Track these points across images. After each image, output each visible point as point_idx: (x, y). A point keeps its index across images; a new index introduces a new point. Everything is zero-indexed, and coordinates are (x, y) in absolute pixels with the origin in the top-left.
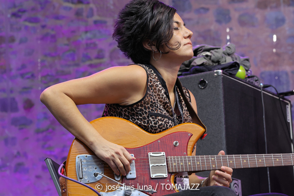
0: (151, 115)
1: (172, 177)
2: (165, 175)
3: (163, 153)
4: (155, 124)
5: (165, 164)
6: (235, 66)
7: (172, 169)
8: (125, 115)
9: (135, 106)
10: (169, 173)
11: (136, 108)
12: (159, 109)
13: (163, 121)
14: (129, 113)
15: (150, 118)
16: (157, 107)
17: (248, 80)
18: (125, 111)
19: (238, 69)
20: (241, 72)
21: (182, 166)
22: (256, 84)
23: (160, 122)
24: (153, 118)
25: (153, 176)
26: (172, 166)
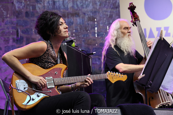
0: (46, 62)
1: (56, 87)
2: (53, 86)
3: (51, 77)
4: (48, 66)
5: (53, 82)
6: (72, 41)
7: (56, 84)
8: (35, 62)
9: (40, 58)
10: (55, 85)
11: (40, 59)
12: (50, 59)
13: (51, 65)
14: (37, 61)
15: (46, 63)
16: (49, 59)
17: (76, 47)
18: (35, 60)
19: (73, 43)
20: (74, 44)
21: (60, 82)
22: (78, 49)
23: (50, 65)
24: (47, 63)
25: (49, 87)
26: (56, 82)
